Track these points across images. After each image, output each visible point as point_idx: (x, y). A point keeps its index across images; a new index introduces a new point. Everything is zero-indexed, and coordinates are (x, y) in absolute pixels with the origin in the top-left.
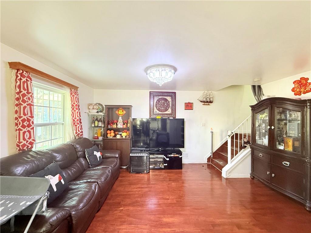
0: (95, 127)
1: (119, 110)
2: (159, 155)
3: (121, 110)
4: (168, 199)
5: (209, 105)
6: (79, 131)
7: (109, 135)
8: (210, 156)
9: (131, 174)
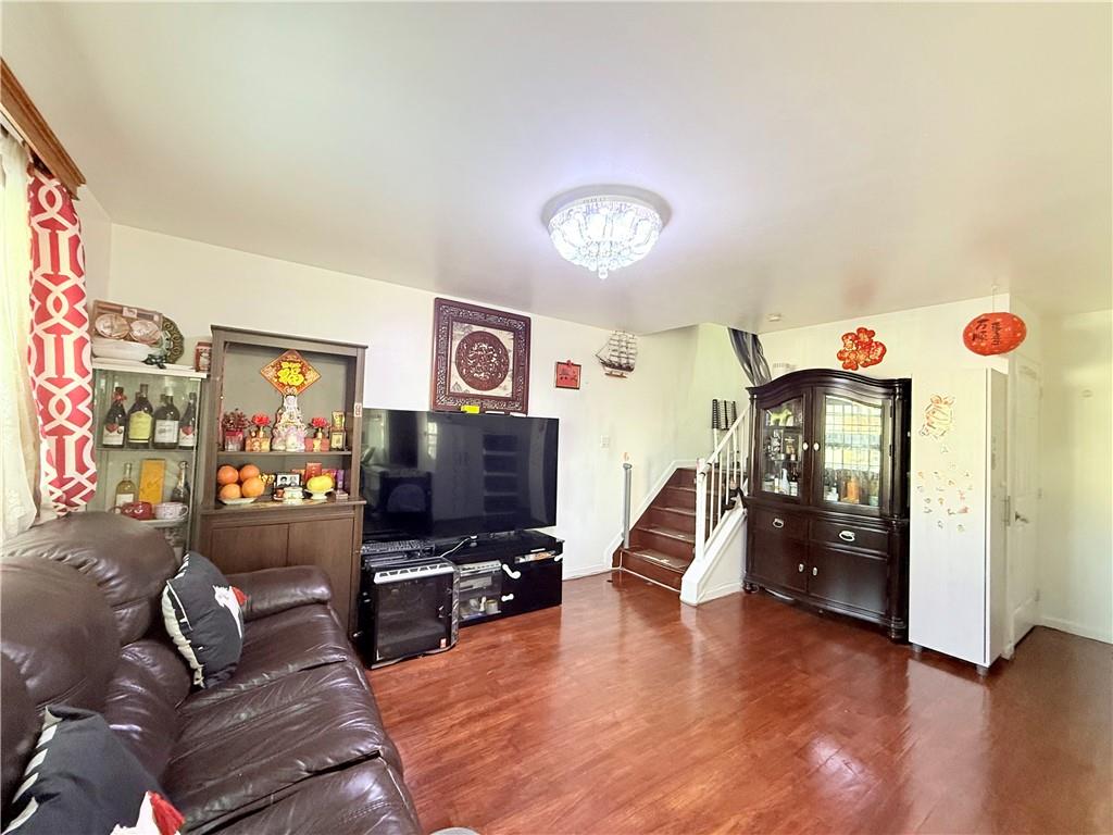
0: (128, 444)
1: (284, 365)
2: (481, 565)
3: (291, 365)
4: (616, 724)
5: (621, 376)
6: (82, 468)
7: (231, 494)
8: (620, 543)
9: (377, 673)
